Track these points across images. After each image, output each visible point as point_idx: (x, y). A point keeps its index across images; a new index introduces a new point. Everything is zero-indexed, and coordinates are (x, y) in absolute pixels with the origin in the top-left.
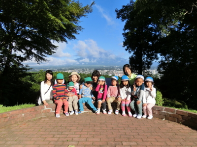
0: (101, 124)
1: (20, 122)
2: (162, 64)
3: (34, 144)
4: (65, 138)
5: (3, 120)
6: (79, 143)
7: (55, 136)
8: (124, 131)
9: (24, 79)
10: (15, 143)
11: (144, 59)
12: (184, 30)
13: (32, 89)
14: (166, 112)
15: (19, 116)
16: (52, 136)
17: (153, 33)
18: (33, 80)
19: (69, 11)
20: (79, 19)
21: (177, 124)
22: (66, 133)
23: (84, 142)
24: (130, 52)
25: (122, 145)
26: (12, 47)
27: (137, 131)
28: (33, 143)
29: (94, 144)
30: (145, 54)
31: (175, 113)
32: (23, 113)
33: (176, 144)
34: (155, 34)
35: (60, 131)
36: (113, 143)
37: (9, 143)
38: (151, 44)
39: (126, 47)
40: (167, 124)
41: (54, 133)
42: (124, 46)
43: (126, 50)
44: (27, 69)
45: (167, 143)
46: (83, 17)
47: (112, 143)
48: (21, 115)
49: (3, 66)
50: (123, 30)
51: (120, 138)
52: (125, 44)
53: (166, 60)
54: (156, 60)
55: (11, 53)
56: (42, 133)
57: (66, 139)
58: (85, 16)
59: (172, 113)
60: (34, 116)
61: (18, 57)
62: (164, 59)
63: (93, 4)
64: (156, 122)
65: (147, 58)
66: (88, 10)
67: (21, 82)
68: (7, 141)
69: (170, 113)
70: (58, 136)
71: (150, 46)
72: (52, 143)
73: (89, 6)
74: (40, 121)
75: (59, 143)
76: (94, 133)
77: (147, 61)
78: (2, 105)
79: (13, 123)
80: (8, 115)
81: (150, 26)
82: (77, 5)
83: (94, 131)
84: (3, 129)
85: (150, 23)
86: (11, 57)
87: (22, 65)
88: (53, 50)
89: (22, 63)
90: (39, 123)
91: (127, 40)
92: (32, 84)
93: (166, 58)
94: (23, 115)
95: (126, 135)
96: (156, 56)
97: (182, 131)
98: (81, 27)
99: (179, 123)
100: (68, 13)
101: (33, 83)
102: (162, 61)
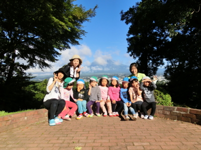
0: (109, 126)
1: (22, 126)
2: (169, 69)
3: (37, 147)
4: (70, 140)
5: (4, 123)
6: (86, 145)
7: (61, 138)
8: (135, 132)
9: (27, 88)
10: (17, 145)
11: (150, 64)
12: (189, 33)
13: (35, 99)
14: (178, 112)
15: (21, 120)
16: (57, 138)
17: (158, 37)
18: (36, 90)
19: (72, 15)
20: (82, 24)
21: (191, 124)
22: (72, 136)
23: (91, 144)
24: (134, 58)
25: (134, 145)
26: (14, 56)
27: (149, 132)
28: (36, 145)
29: (102, 145)
30: (150, 59)
31: (188, 113)
32: (26, 116)
33: (193, 143)
34: (160, 39)
35: (65, 133)
36: (124, 144)
37: (10, 146)
38: (156, 49)
39: (130, 53)
40: (181, 124)
41: (59, 136)
42: (128, 52)
43: (131, 56)
44: (30, 78)
45: (183, 143)
46: (87, 21)
47: (122, 143)
48: (24, 118)
49: (6, 75)
50: (127, 35)
51: (131, 139)
52: (129, 49)
53: (172, 65)
54: (161, 65)
55: (14, 62)
56: (45, 136)
57: (72, 141)
58: (88, 20)
59: (184, 113)
60: (37, 119)
61: (21, 66)
62: (170, 64)
63: (96, 7)
64: (169, 123)
65: (153, 63)
66: (91, 14)
67: (24, 91)
68: (8, 144)
69: (182, 113)
70: (63, 138)
71: (155, 51)
72: (57, 145)
73: (92, 10)
74: (44, 125)
75: (65, 145)
76: (102, 135)
77: (152, 66)
78: (4, 112)
79: (15, 127)
80: (10, 118)
81: (154, 31)
82: (80, 10)
83: (102, 133)
84: (5, 133)
85: (154, 28)
86: (14, 66)
87: (25, 73)
88: (56, 58)
89: (25, 71)
90: (43, 127)
91: (131, 45)
92: (35, 94)
93: (172, 63)
94: (26, 118)
95: (136, 135)
96: (162, 61)
97: (198, 131)
98: (84, 31)
99: (193, 123)
100: (71, 17)
101: (36, 92)
102: (168, 66)
